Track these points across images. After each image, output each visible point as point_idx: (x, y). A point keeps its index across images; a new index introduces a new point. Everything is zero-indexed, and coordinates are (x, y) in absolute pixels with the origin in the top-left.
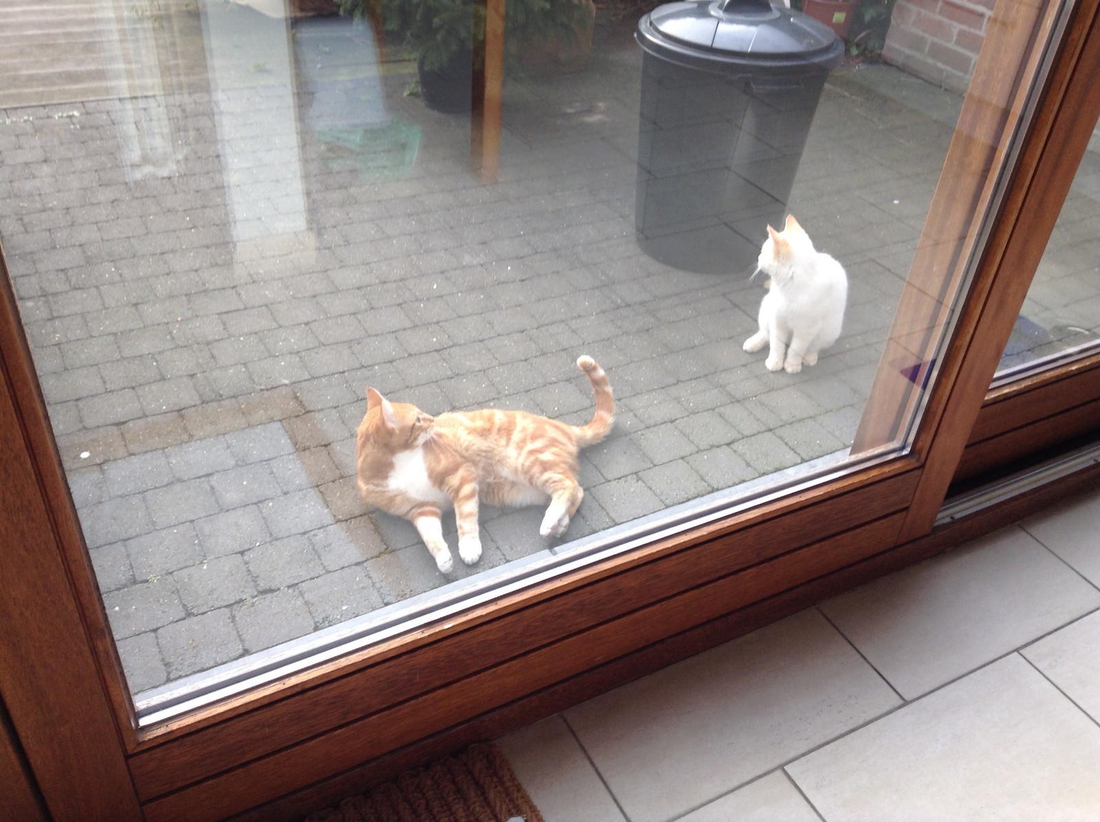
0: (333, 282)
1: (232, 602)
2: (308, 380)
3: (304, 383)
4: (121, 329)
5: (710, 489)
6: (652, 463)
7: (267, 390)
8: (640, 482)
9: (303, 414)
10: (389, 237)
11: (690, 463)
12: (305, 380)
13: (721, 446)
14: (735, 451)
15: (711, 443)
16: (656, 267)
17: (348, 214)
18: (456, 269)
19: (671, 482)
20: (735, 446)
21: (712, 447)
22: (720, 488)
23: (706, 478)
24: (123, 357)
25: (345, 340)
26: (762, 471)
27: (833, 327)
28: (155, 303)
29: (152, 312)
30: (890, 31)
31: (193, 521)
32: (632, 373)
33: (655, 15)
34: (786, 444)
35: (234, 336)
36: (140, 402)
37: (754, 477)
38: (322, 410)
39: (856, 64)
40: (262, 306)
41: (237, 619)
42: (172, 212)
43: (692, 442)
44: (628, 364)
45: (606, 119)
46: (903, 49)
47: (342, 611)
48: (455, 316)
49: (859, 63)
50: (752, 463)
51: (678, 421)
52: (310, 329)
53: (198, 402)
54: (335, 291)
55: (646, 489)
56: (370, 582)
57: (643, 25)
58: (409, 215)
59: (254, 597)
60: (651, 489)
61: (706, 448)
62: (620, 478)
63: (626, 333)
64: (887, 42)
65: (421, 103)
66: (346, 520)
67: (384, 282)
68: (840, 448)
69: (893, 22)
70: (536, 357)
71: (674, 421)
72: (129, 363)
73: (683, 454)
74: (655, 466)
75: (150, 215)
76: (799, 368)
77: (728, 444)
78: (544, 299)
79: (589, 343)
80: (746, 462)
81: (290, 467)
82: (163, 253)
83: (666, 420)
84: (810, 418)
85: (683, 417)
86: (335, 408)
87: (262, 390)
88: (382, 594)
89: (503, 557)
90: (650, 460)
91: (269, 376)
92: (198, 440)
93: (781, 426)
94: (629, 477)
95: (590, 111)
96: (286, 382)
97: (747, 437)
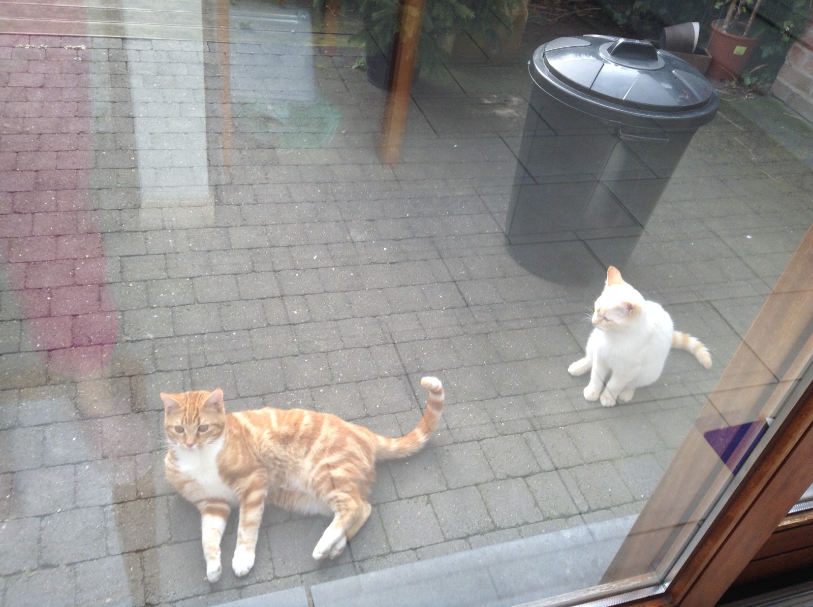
0: (229, 239)
1: (11, 572)
2: (170, 337)
3: (165, 340)
4: (36, 259)
5: (492, 527)
6: (447, 485)
7: (132, 342)
8: (429, 505)
9: (153, 373)
10: (293, 202)
11: (483, 492)
12: (168, 337)
13: (518, 477)
14: (528, 486)
15: (508, 473)
17: (266, 174)
18: (339, 242)
19: (459, 512)
20: (530, 480)
21: (509, 477)
22: (502, 527)
23: (492, 513)
24: (25, 287)
25: (217, 300)
26: (548, 515)
28: (74, 237)
29: (68, 245)
30: (782, 70)
31: (14, 472)
32: (458, 378)
33: (551, 46)
34: (579, 487)
35: (125, 282)
36: (21, 337)
37: (538, 520)
38: (168, 371)
39: (747, 93)
40: (161, 254)
41: (8, 593)
42: (123, 150)
43: (491, 468)
44: (457, 368)
46: (791, 87)
47: (105, 603)
48: (322, 290)
49: (750, 92)
50: (540, 504)
51: (485, 441)
52: (193, 284)
53: (69, 345)
54: (228, 249)
55: (432, 515)
56: (142, 574)
57: (537, 56)
58: (318, 183)
59: (32, 571)
60: (437, 516)
61: (502, 478)
62: (411, 498)
63: (467, 334)
64: (778, 78)
65: (365, 76)
66: (146, 499)
67: (274, 246)
68: (629, 500)
69: (786, 62)
70: (378, 345)
71: (481, 440)
72: (28, 293)
73: (478, 481)
74: (449, 489)
75: (103, 151)
77: (524, 477)
78: (405, 286)
79: (430, 339)
80: (535, 500)
81: (120, 429)
82: (99, 189)
83: (475, 437)
84: (610, 460)
85: (491, 438)
86: (183, 370)
87: (127, 341)
88: (147, 591)
89: (272, 571)
90: (446, 481)
91: (139, 327)
92: (52, 384)
93: (580, 465)
94: (420, 499)
95: (504, 104)
96: (151, 336)
97: (544, 471)
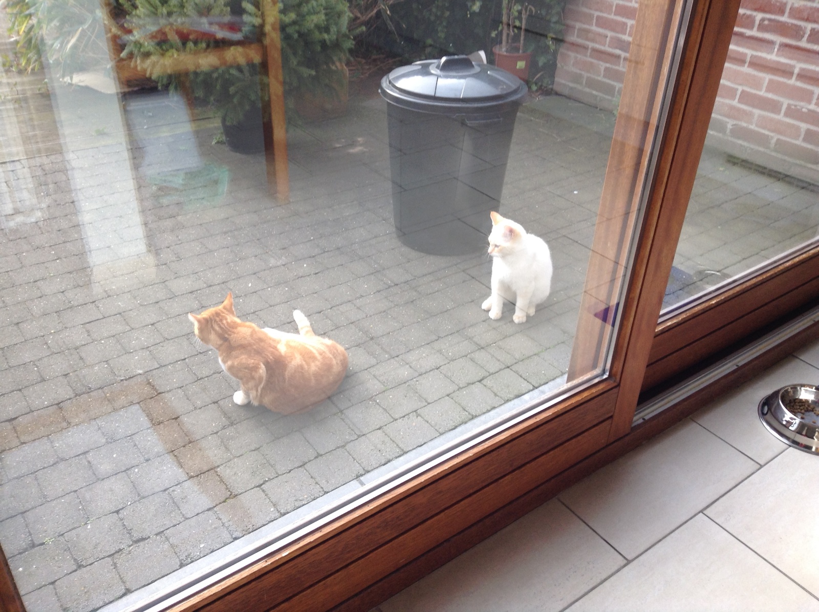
0: (170, 290)
1: (112, 552)
2: (158, 368)
3: (154, 371)
4: (7, 344)
5: (470, 417)
6: (426, 401)
7: (126, 380)
8: (419, 417)
9: (156, 396)
10: (211, 251)
11: (454, 398)
12: (155, 369)
13: (475, 382)
14: (485, 386)
15: (467, 382)
16: (413, 254)
17: (177, 237)
18: (265, 270)
19: (442, 415)
20: (484, 382)
21: (469, 384)
22: (478, 415)
23: (467, 409)
24: (10, 366)
25: (183, 334)
26: (506, 399)
27: (544, 286)
28: (32, 322)
29: (31, 328)
30: (558, 72)
31: (77, 491)
32: (404, 335)
33: (392, 75)
34: (521, 376)
35: (96, 341)
36: (26, 401)
37: (501, 404)
38: (170, 391)
39: (537, 97)
40: (117, 315)
41: (118, 565)
42: (40, 248)
43: (454, 382)
44: (400, 329)
45: (365, 150)
46: (568, 83)
47: (201, 548)
48: (268, 306)
49: (539, 95)
50: (498, 394)
51: (442, 368)
52: (156, 328)
53: (73, 396)
54: (173, 297)
55: (424, 422)
56: (220, 522)
57: (385, 83)
58: (225, 233)
59: (130, 546)
60: (428, 422)
61: (464, 386)
62: (404, 417)
63: (397, 305)
64: (556, 79)
65: (226, 148)
66: (197, 476)
67: (210, 286)
68: (559, 374)
69: (559, 65)
70: (332, 330)
71: (439, 368)
72: (15, 370)
73: (448, 392)
74: (429, 404)
75: (23, 253)
76: (524, 319)
77: (480, 381)
78: (333, 286)
79: (371, 316)
80: (494, 393)
81: (149, 439)
82: (35, 281)
83: (433, 367)
84: (535, 355)
85: (445, 364)
86: (180, 388)
87: (122, 380)
88: (230, 531)
89: (321, 490)
90: (425, 399)
91: (127, 368)
92: (74, 426)
93: (516, 363)
94: (411, 415)
95: (353, 144)
96: (141, 372)
97: (492, 374)
